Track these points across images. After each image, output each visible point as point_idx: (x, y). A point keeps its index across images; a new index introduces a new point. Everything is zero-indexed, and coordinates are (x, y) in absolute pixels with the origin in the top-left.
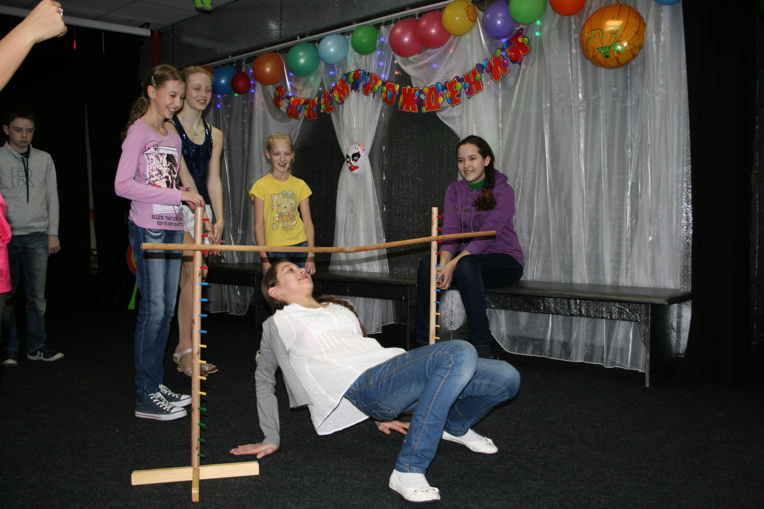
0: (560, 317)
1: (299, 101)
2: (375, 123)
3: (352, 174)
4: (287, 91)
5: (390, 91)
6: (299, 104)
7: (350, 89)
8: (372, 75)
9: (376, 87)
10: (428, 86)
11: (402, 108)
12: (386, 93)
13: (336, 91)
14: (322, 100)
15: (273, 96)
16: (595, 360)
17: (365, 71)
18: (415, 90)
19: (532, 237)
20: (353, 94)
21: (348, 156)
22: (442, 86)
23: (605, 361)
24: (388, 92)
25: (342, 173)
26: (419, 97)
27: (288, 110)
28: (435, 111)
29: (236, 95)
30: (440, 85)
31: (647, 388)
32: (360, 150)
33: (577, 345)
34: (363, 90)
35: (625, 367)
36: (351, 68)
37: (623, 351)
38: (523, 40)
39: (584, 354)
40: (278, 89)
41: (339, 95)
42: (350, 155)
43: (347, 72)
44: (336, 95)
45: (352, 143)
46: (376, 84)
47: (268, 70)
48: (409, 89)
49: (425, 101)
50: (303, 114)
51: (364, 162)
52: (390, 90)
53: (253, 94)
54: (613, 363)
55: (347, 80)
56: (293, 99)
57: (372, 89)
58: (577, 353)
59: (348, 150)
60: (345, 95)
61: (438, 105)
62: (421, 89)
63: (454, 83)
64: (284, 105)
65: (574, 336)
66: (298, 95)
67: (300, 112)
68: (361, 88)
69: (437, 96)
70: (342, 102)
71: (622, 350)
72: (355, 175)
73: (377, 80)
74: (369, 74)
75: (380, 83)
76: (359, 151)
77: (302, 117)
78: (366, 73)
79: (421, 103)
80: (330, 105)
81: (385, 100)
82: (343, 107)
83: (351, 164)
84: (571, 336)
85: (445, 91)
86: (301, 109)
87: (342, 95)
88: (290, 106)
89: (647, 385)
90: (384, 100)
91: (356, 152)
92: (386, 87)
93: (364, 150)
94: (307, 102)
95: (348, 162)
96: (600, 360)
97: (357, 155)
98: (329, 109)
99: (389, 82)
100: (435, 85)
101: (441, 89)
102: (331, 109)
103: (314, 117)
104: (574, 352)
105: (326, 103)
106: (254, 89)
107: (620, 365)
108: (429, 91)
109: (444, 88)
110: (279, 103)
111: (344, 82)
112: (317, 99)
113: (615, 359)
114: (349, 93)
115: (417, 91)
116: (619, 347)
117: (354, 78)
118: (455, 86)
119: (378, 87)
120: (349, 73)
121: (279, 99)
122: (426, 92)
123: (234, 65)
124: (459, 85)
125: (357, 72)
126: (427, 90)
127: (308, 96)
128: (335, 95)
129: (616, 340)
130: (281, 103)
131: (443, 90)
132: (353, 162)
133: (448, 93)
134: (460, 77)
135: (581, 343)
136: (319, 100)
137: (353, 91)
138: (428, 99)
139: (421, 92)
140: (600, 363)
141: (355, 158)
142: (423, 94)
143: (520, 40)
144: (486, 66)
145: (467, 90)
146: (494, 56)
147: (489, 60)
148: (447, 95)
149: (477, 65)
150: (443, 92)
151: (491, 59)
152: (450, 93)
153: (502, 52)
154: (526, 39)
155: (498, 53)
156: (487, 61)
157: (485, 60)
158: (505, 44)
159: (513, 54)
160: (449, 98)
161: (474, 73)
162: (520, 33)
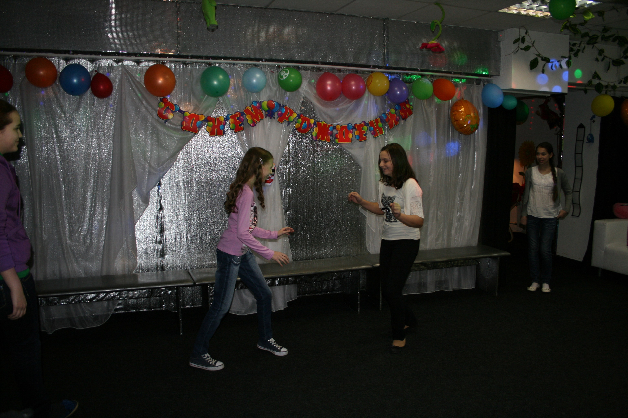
1: (197, 117)
7: (264, 116)
8: (286, 107)
9: (292, 118)
10: (340, 124)
11: (318, 137)
12: (301, 124)
13: (249, 115)
18: (329, 126)
20: (268, 120)
22: (352, 127)
24: (304, 124)
26: (332, 131)
30: (351, 125)
34: (277, 118)
38: (410, 107)
41: (252, 119)
43: (260, 101)
46: (291, 115)
48: (324, 124)
49: (338, 134)
52: (306, 122)
55: (260, 107)
57: (288, 118)
60: (258, 119)
62: (335, 126)
63: (362, 125)
68: (276, 116)
69: (348, 133)
70: (255, 124)
73: (292, 112)
74: (283, 106)
75: (295, 115)
78: (279, 104)
79: (335, 136)
80: (241, 125)
85: (354, 130)
87: (255, 118)
92: (301, 119)
94: (209, 119)
99: (304, 116)
100: (347, 124)
101: (351, 128)
103: (220, 134)
108: (341, 128)
109: (354, 128)
111: (258, 108)
112: (222, 118)
114: (262, 118)
115: (331, 127)
117: (268, 107)
118: (363, 128)
119: (294, 118)
120: (262, 102)
122: (339, 128)
124: (365, 128)
125: (270, 102)
126: (340, 127)
128: (247, 118)
131: (352, 129)
133: (356, 133)
134: (367, 122)
138: (341, 134)
139: (334, 128)
142: (335, 130)
143: (408, 106)
144: (385, 118)
145: (372, 132)
146: (390, 113)
147: (387, 115)
148: (355, 133)
149: (379, 116)
150: (352, 131)
151: (388, 114)
152: (358, 132)
153: (396, 111)
154: (412, 107)
155: (393, 111)
156: (385, 115)
157: (383, 114)
158: (396, 106)
159: (403, 114)
160: (357, 135)
161: (377, 121)
162: (407, 102)
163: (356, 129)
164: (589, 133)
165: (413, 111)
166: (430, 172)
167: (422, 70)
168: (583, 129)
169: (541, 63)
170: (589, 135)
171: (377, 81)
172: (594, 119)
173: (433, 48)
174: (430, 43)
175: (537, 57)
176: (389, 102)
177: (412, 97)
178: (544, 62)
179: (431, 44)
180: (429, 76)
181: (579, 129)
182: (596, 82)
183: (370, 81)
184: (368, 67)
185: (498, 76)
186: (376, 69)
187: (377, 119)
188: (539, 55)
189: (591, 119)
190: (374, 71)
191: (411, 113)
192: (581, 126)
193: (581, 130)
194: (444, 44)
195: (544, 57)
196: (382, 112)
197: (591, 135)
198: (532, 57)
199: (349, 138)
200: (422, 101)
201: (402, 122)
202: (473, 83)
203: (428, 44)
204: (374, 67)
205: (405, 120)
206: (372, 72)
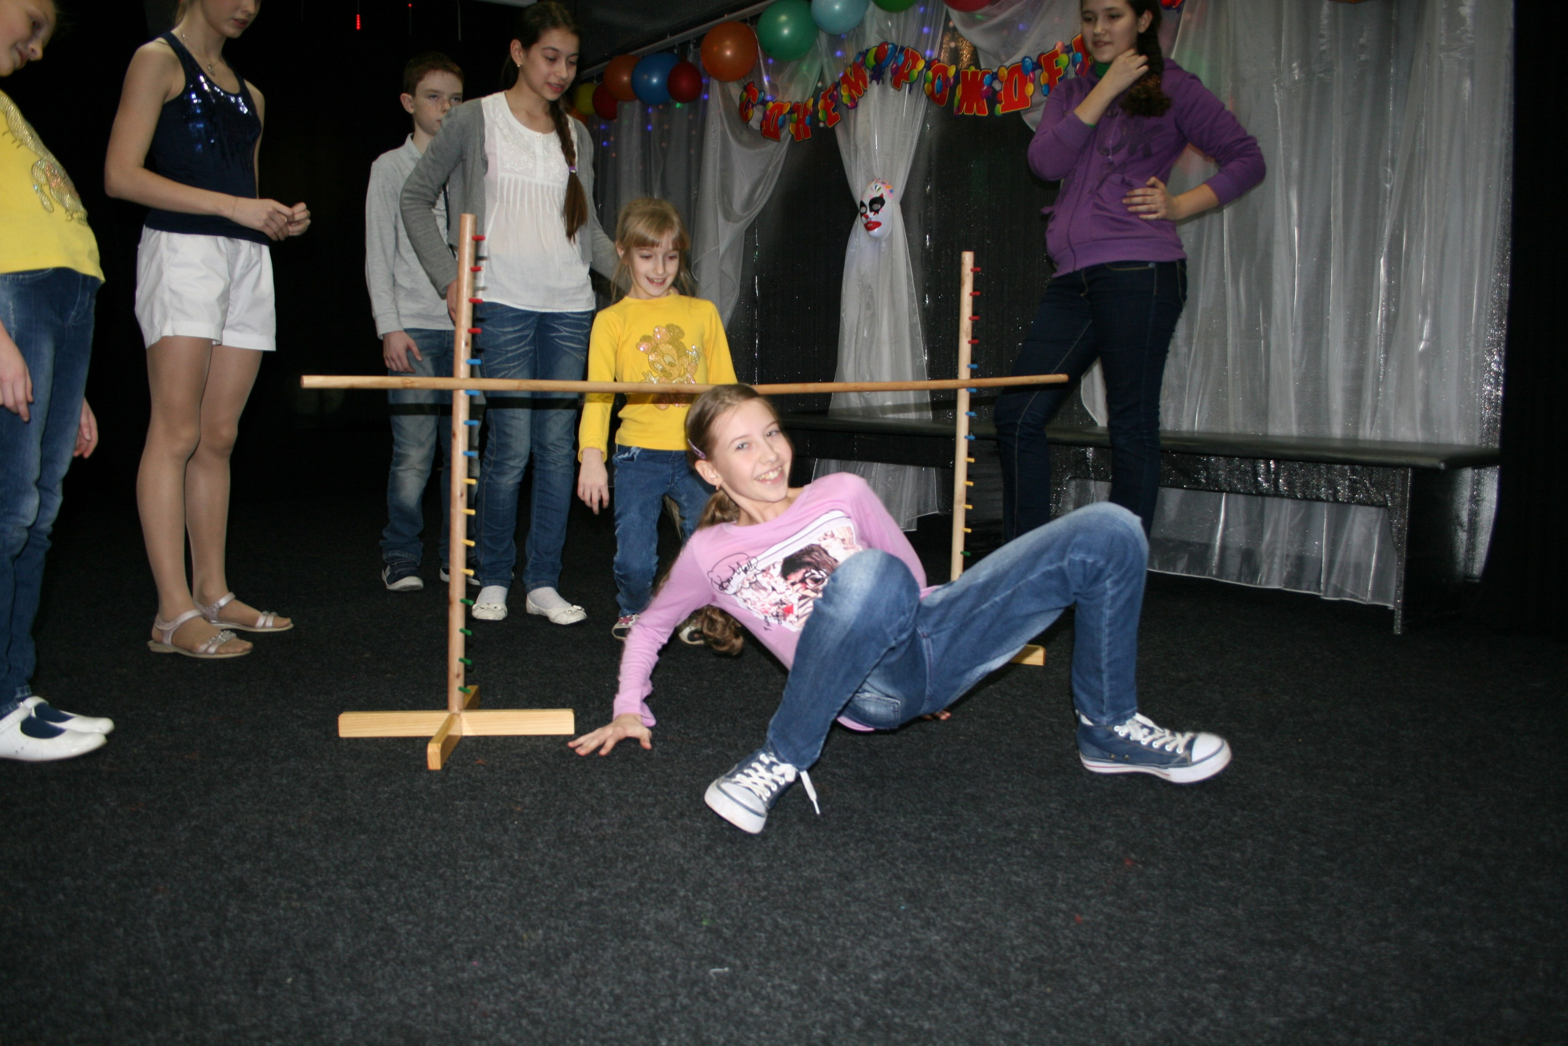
0: (1241, 499)
1: (779, 107)
2: (912, 142)
3: (870, 236)
4: (762, 90)
5: (939, 78)
6: (780, 113)
7: (868, 79)
8: (908, 51)
9: (915, 73)
10: (1007, 64)
11: (960, 108)
12: (933, 83)
13: (845, 87)
14: (821, 103)
15: (738, 103)
16: (1304, 586)
17: (896, 44)
18: (984, 75)
19: (1194, 348)
20: (874, 89)
21: (862, 204)
22: (1034, 63)
23: (1322, 587)
24: (936, 82)
25: (853, 234)
26: (990, 86)
27: (761, 126)
28: (1018, 113)
29: (678, 105)
30: (1031, 61)
31: (1397, 636)
32: (883, 191)
33: (1272, 554)
34: (891, 79)
35: (1362, 600)
36: (872, 41)
37: (1360, 570)
39: (1285, 574)
40: (747, 89)
41: (850, 92)
42: (867, 202)
43: (865, 48)
44: (844, 94)
45: (871, 179)
46: (914, 66)
47: (728, 53)
48: (973, 72)
49: (1002, 93)
50: (787, 133)
51: (891, 216)
52: (940, 76)
53: (706, 102)
54: (1339, 592)
55: (863, 63)
56: (771, 105)
57: (907, 77)
58: (1270, 570)
59: (863, 193)
60: (859, 92)
61: (1024, 99)
62: (995, 70)
63: (1055, 55)
64: (756, 116)
65: (1267, 536)
66: (779, 98)
67: (782, 127)
68: (888, 75)
69: (1023, 84)
70: (855, 105)
71: (1357, 566)
72: (876, 239)
73: (916, 60)
74: (902, 49)
75: (921, 65)
76: (882, 195)
77: (786, 138)
78: (896, 47)
79: (993, 98)
80: (834, 111)
81: (931, 97)
82: (856, 112)
83: (867, 217)
84: (1261, 536)
85: (1038, 72)
86: (784, 122)
87: (855, 91)
88: (766, 117)
89: (1397, 631)
90: (928, 97)
91: (877, 195)
92: (933, 71)
93: (891, 191)
94: (795, 109)
95: (862, 214)
96: (1313, 586)
97: (878, 202)
98: (832, 119)
99: (936, 65)
100: (1022, 62)
101: (1030, 68)
102: (836, 118)
103: (807, 135)
104: (1264, 568)
105: (826, 108)
106: (707, 92)
107: (1352, 596)
109: (1037, 65)
110: (747, 113)
111: (858, 67)
112: (812, 100)
113: (1343, 582)
114: (866, 87)
115: (987, 76)
116: (1353, 560)
117: (876, 58)
118: (1056, 62)
119: (919, 71)
120: (867, 51)
121: (747, 108)
122: (1004, 75)
123: (676, 51)
124: (1064, 59)
125: (881, 47)
126: (1007, 73)
127: (798, 98)
129: (1347, 545)
130: (750, 114)
131: (1033, 70)
132: (871, 215)
133: (1043, 76)
134: (1067, 43)
135: (1278, 553)
136: (815, 104)
137: (874, 82)
138: (1008, 89)
139: (995, 76)
140: (1315, 591)
141: (876, 206)
148: (1041, 79)
150: (1034, 75)
160: (1042, 83)
163: (1042, 68)
199: (1027, 97)
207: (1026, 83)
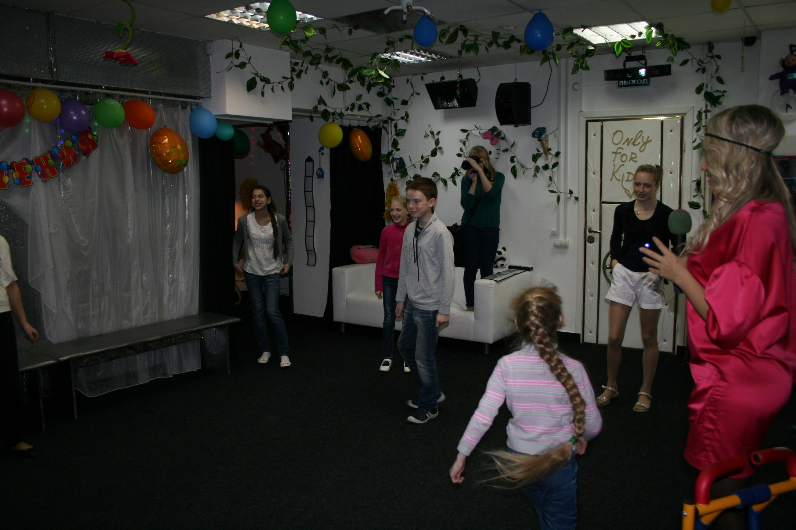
22: (8, 166)
30: (6, 164)
85: (11, 171)
101: (6, 168)
109: (11, 167)
118: (24, 168)
124: (29, 167)
131: (8, 169)
133: (16, 175)
134: (30, 159)
143: (90, 136)
144: (58, 154)
145: (40, 173)
146: (65, 146)
147: (60, 149)
148: (14, 175)
149: (48, 151)
150: (8, 172)
151: (62, 148)
152: (18, 173)
153: (73, 144)
154: (95, 137)
155: (69, 143)
156: (58, 149)
157: (55, 147)
158: (73, 136)
159: (85, 147)
160: (17, 178)
161: (46, 158)
162: (89, 130)
163: (14, 169)
164: (319, 167)
165: (98, 143)
166: (128, 224)
167: (107, 88)
168: (312, 163)
169: (260, 84)
170: (319, 169)
171: (43, 101)
172: (322, 151)
173: (121, 59)
174: (116, 51)
175: (254, 76)
176: (63, 131)
177: (96, 124)
178: (263, 83)
179: (118, 53)
180: (118, 96)
181: (307, 162)
182: (321, 108)
183: (32, 100)
184: (27, 80)
185: (209, 98)
186: (40, 84)
187: (46, 156)
188: (257, 74)
189: (320, 151)
190: (37, 87)
191: (95, 146)
192: (309, 159)
193: (310, 164)
194: (136, 53)
195: (263, 77)
196: (53, 145)
197: (320, 169)
198: (250, 77)
199: (5, 183)
200: (110, 129)
201: (84, 158)
202: (178, 107)
203: (114, 53)
204: (36, 80)
205: (88, 156)
206: (34, 88)
207: (3, 175)
